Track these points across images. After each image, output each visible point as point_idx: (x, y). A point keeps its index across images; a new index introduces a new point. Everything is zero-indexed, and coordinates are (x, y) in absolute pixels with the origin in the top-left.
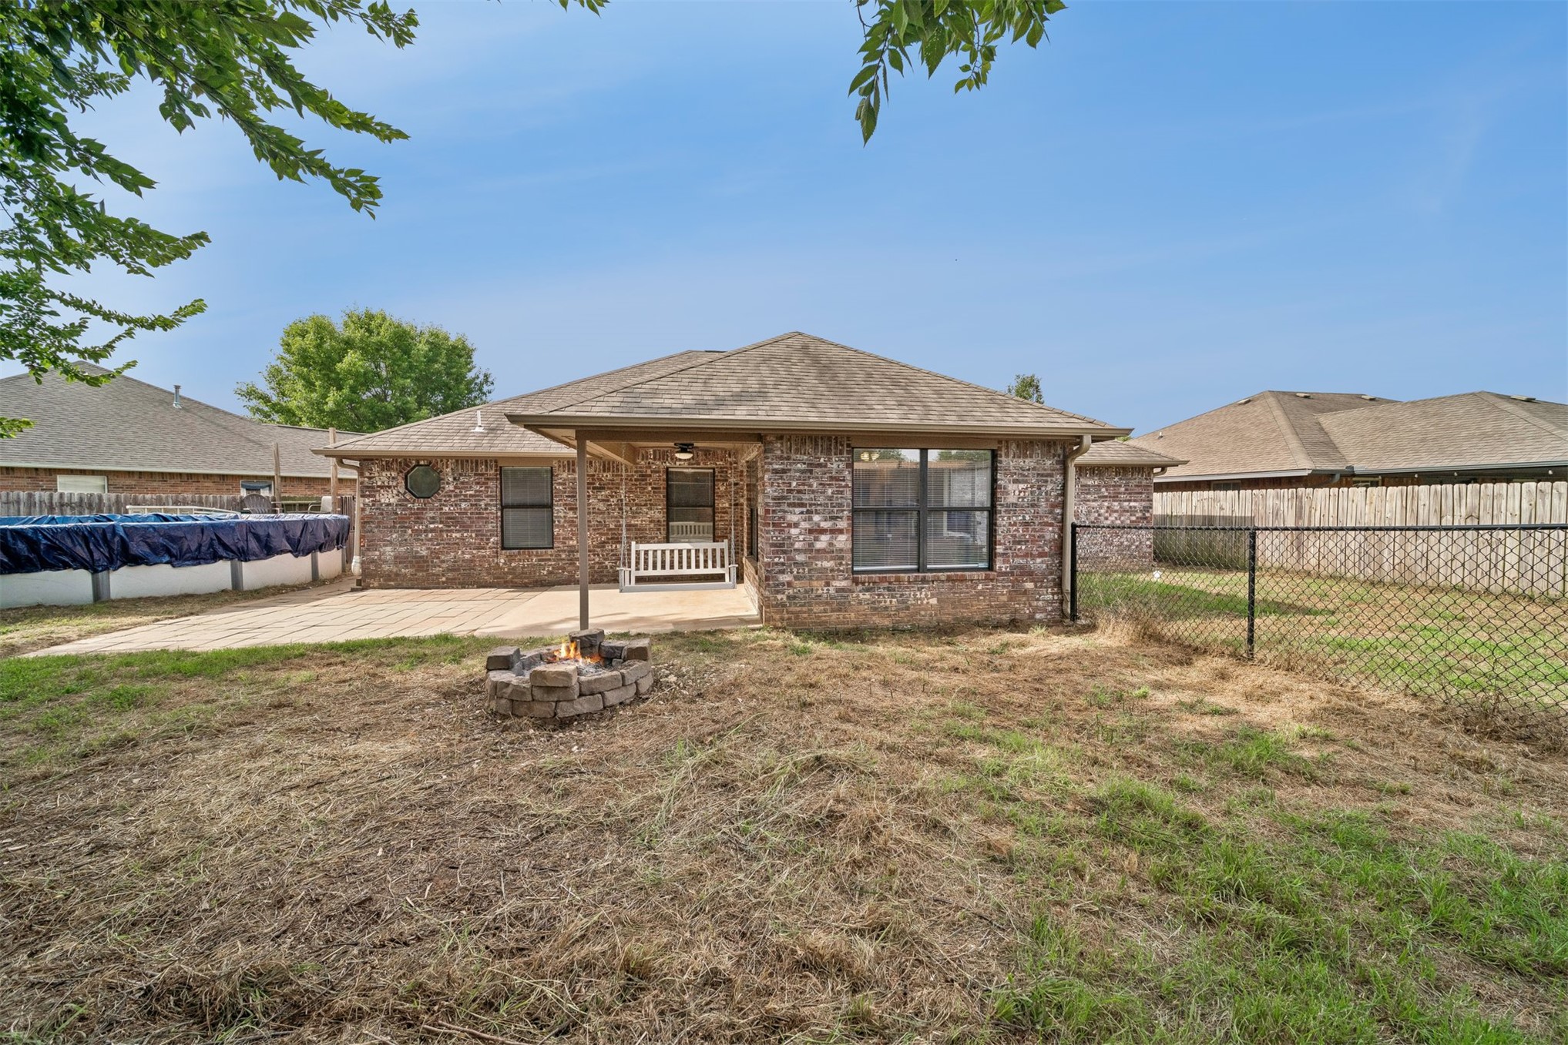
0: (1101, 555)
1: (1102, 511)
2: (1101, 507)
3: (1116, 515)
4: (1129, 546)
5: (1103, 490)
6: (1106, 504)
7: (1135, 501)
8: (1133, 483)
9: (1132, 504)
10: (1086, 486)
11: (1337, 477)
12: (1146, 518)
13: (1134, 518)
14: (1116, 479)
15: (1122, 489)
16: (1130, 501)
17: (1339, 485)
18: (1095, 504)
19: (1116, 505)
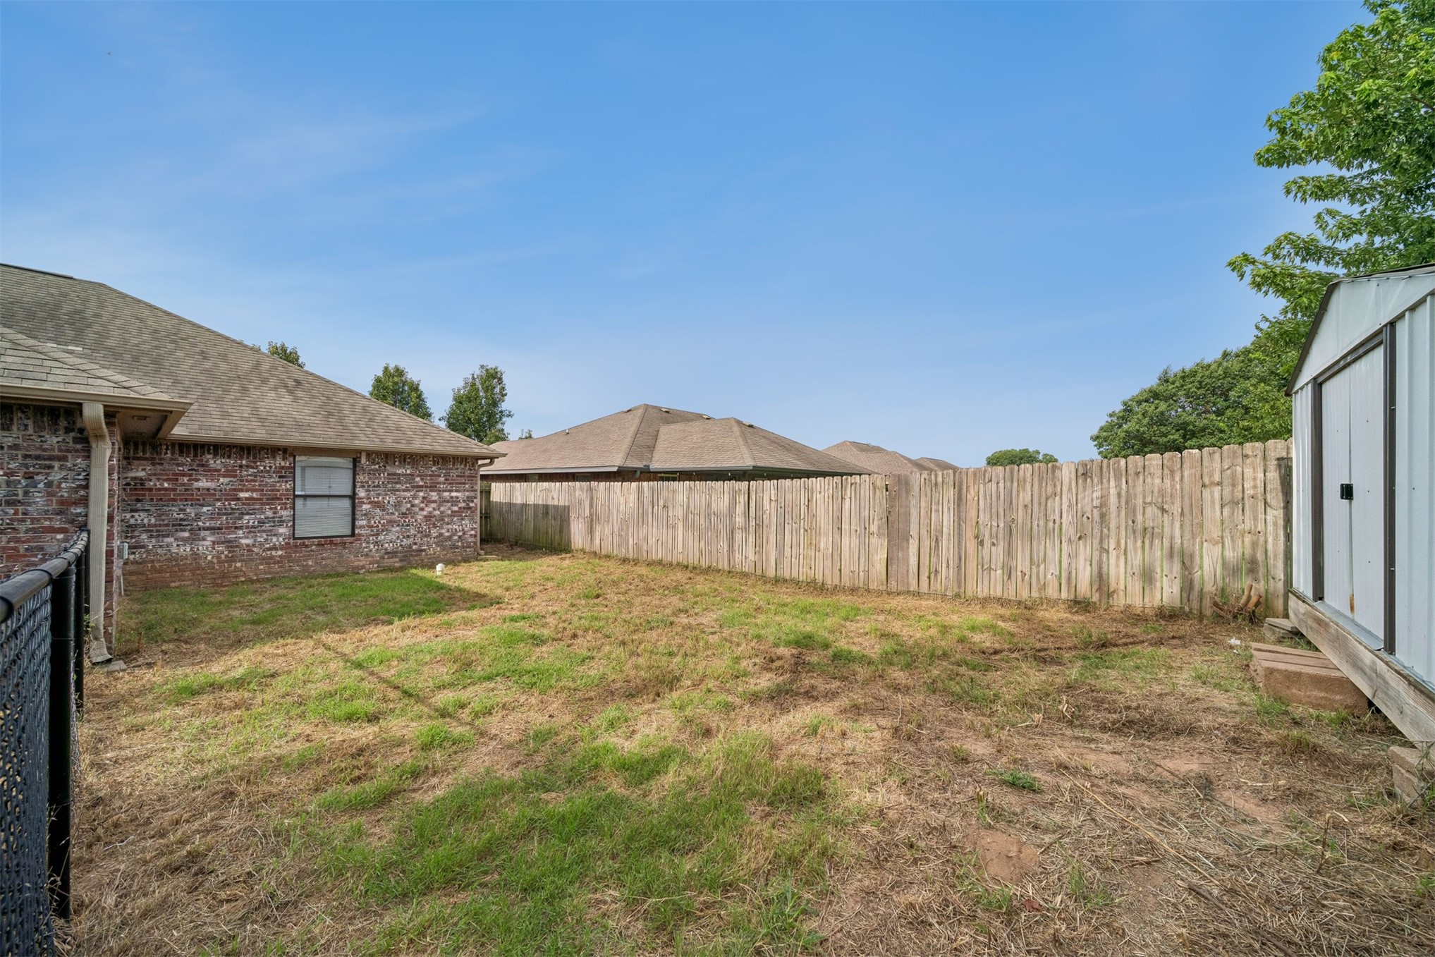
0: (414, 547)
1: (417, 502)
2: (415, 497)
3: (434, 505)
4: (450, 537)
5: (418, 479)
6: (421, 494)
7: (457, 491)
8: (454, 473)
9: (454, 494)
10: (395, 474)
11: (638, 473)
12: (470, 508)
13: (456, 509)
14: (434, 468)
15: (442, 479)
16: (451, 491)
17: (639, 480)
18: (407, 494)
19: (434, 496)
